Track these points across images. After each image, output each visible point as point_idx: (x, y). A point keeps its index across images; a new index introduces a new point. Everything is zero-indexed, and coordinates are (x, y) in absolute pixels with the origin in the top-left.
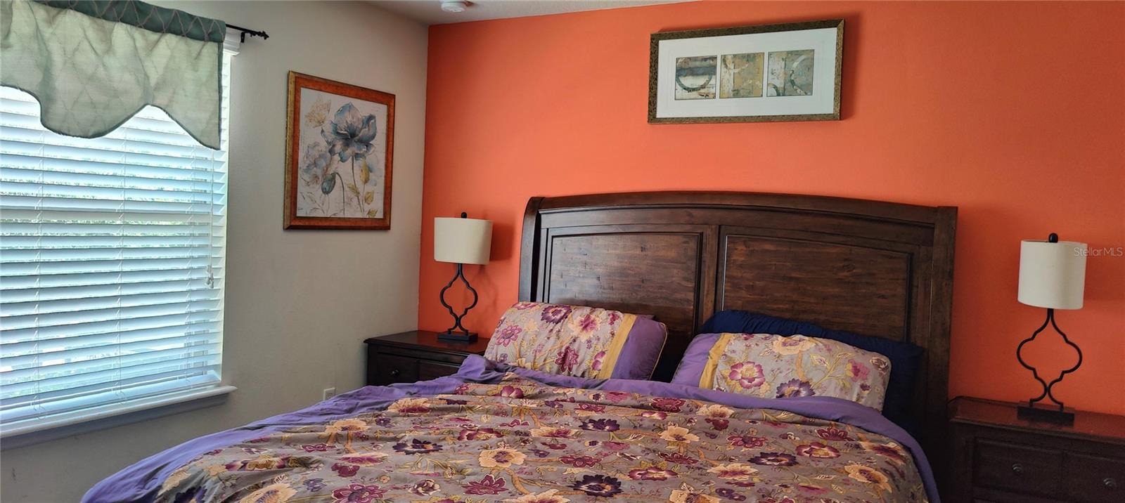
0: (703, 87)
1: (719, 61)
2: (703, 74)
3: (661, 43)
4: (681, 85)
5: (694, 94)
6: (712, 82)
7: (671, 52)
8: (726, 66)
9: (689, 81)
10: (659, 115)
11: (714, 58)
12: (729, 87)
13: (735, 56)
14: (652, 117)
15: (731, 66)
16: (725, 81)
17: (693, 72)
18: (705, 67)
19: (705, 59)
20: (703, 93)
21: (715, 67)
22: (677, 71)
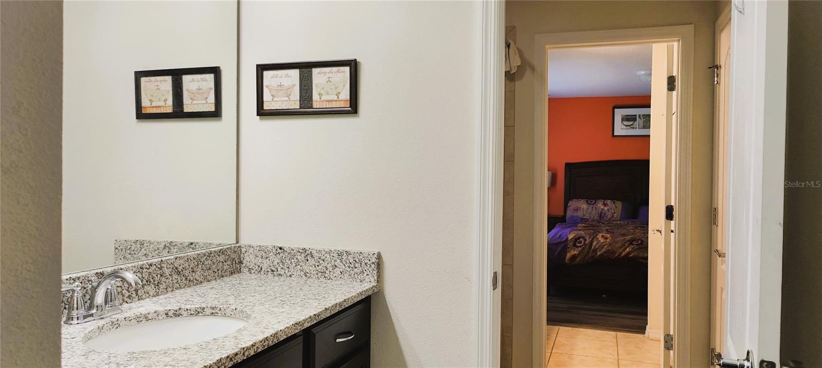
0: (632, 125)
1: (638, 116)
2: (632, 121)
3: (615, 110)
4: (623, 124)
5: (628, 127)
6: (635, 123)
7: (619, 113)
8: (640, 118)
9: (626, 123)
10: (615, 134)
11: (636, 115)
12: (642, 125)
13: (643, 115)
14: (613, 135)
15: (642, 118)
16: (640, 123)
17: (628, 120)
18: (632, 118)
19: (632, 116)
20: (630, 126)
21: (636, 118)
22: (622, 119)
